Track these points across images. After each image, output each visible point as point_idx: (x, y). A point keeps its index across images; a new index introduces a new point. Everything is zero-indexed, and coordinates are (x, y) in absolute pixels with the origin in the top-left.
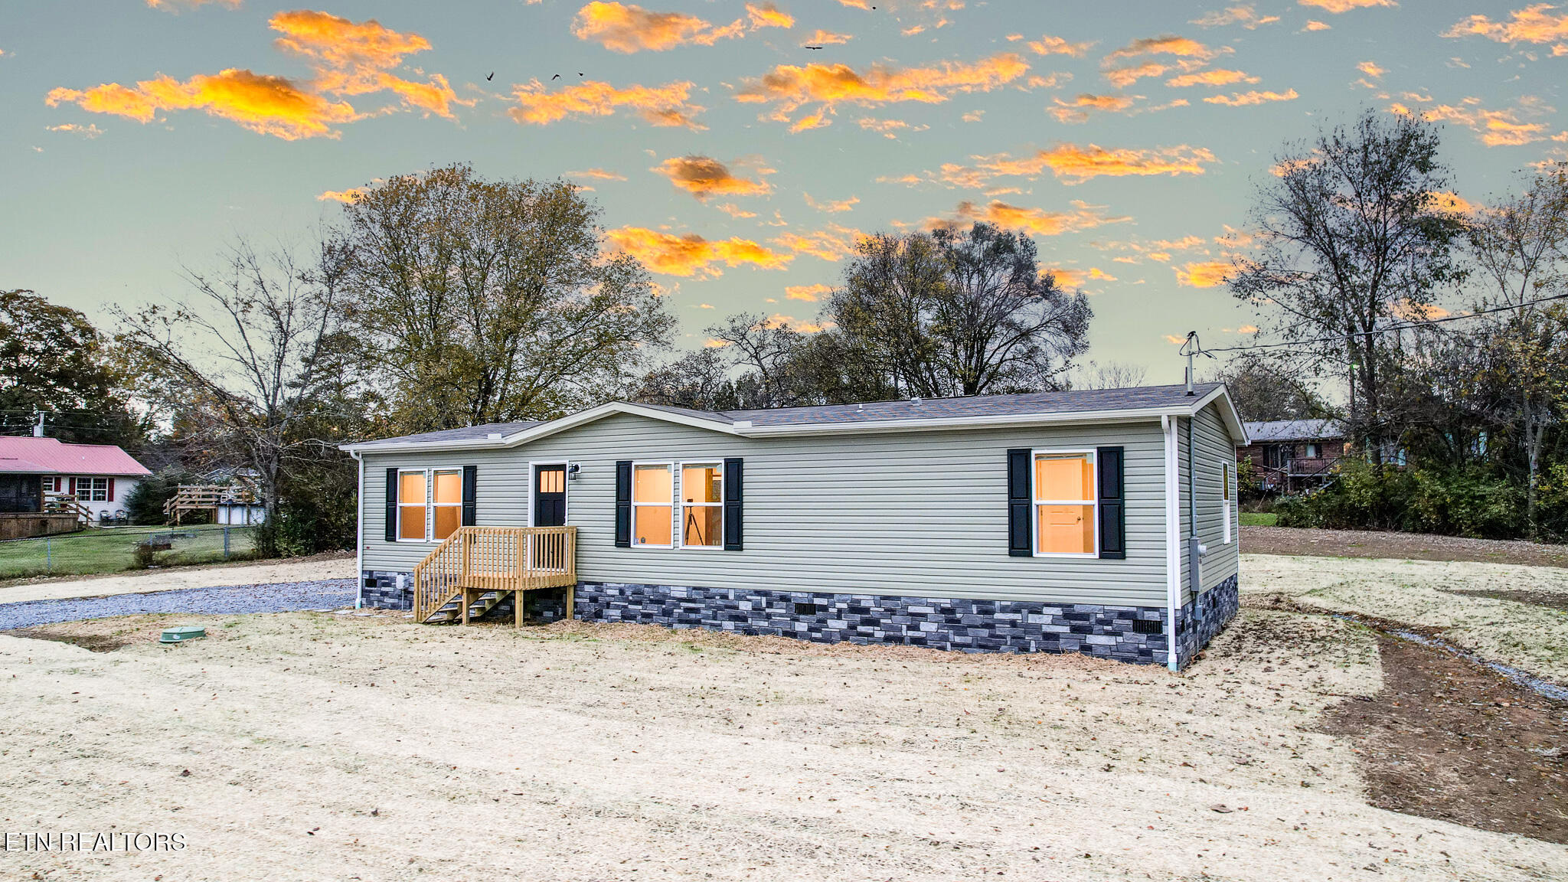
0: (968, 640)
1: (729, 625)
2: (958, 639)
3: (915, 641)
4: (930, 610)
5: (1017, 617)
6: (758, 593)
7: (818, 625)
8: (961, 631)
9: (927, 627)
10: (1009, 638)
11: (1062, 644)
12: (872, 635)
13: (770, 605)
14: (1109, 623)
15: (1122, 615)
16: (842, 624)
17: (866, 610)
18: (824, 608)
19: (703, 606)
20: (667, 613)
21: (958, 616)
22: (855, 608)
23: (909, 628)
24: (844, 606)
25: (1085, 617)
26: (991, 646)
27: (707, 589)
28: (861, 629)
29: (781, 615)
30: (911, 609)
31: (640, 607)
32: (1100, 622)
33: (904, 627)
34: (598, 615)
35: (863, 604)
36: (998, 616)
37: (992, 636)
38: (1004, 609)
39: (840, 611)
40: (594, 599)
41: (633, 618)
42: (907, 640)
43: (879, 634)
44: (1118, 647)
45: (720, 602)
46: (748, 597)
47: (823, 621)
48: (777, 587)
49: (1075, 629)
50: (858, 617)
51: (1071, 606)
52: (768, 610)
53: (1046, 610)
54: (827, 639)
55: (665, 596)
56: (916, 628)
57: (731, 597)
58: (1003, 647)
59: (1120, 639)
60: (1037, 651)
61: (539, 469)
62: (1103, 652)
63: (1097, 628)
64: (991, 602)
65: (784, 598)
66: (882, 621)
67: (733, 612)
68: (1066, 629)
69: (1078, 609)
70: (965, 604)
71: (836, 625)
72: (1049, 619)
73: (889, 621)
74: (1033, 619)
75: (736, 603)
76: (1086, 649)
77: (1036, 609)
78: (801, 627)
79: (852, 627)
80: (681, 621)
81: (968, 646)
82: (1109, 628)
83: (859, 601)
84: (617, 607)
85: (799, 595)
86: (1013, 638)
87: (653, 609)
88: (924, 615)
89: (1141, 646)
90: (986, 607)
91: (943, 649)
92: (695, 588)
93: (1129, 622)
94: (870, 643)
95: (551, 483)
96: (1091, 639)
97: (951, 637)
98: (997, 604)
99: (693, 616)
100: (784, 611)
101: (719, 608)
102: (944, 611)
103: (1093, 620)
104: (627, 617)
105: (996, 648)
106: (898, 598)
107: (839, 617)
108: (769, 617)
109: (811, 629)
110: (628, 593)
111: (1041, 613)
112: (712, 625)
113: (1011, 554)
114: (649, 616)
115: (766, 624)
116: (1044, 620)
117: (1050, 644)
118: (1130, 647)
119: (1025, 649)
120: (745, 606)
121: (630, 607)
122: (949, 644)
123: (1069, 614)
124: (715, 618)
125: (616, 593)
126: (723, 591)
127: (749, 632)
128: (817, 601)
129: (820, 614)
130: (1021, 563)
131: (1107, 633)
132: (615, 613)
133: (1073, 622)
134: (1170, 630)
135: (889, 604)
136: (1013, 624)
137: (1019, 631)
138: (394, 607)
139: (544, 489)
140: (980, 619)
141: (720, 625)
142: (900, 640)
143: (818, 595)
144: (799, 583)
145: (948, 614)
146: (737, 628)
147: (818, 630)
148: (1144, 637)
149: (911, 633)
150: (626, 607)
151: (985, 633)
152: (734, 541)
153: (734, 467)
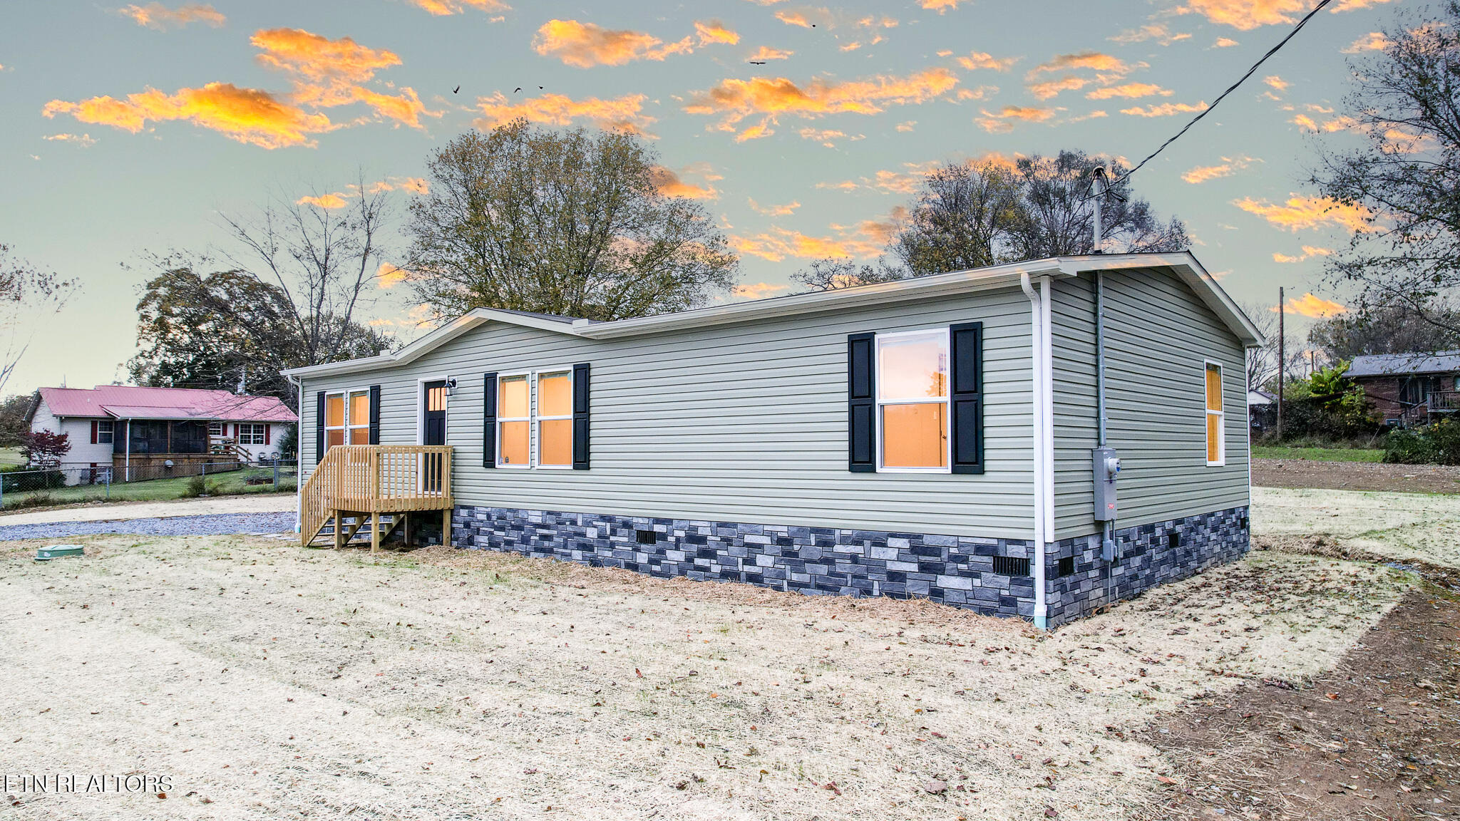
0: (805, 578)
1: (577, 554)
2: (795, 577)
3: (752, 578)
4: (765, 540)
5: (858, 549)
6: (603, 518)
7: (657, 557)
8: (798, 566)
9: (764, 561)
10: (849, 578)
11: (910, 587)
12: (706, 569)
13: (614, 532)
14: (964, 560)
15: (980, 550)
16: (680, 556)
17: (703, 540)
18: (663, 537)
19: (555, 532)
20: (525, 540)
21: (796, 547)
22: (693, 538)
23: (746, 562)
24: (682, 534)
25: (935, 551)
26: (829, 587)
27: (558, 514)
28: (698, 562)
29: (624, 544)
30: (748, 539)
31: (503, 534)
32: (955, 559)
33: (740, 560)
34: (470, 542)
35: (701, 532)
36: (839, 548)
37: (831, 574)
38: (844, 540)
39: (678, 539)
40: (467, 525)
41: (497, 545)
42: (743, 576)
43: (716, 569)
44: (975, 593)
45: (570, 529)
46: (595, 523)
47: (661, 552)
48: (620, 512)
49: (924, 568)
50: (694, 548)
51: (920, 536)
52: (612, 538)
53: (891, 542)
54: (665, 575)
55: (524, 520)
56: (750, 561)
57: (580, 523)
58: (843, 589)
59: (977, 582)
60: (881, 595)
61: (428, 386)
62: (955, 597)
63: (950, 566)
64: (830, 531)
65: (627, 525)
66: (719, 552)
67: (581, 539)
68: (914, 567)
69: (928, 541)
70: (803, 531)
71: (675, 556)
72: (892, 554)
73: (725, 553)
74: (876, 553)
75: (583, 530)
76: (937, 594)
77: (880, 542)
78: (642, 558)
79: (689, 560)
80: (537, 550)
81: (806, 586)
82: (963, 567)
83: (696, 528)
84: (485, 533)
85: (641, 521)
86: (854, 577)
87: (514, 535)
88: (760, 546)
89: (1005, 593)
90: (825, 537)
91: (779, 588)
92: (549, 513)
93: (988, 560)
94: (707, 578)
95: (437, 401)
96: (944, 582)
97: (788, 573)
98: (837, 532)
99: (546, 544)
100: (625, 539)
101: (569, 535)
102: (781, 541)
103: (945, 556)
104: (493, 544)
105: (835, 590)
106: (735, 525)
107: (677, 548)
108: (612, 545)
109: (651, 562)
110: (494, 518)
111: (884, 545)
112: (563, 554)
113: (852, 469)
114: (509, 543)
115: (608, 554)
116: (889, 555)
117: (896, 586)
118: (990, 594)
119: (867, 592)
120: (592, 534)
121: (496, 533)
122: (785, 583)
123: (918, 547)
124: (565, 547)
125: (483, 517)
126: (573, 516)
127: (595, 563)
128: (658, 528)
129: (659, 543)
130: (863, 480)
131: (962, 574)
132: (483, 539)
133: (923, 558)
134: (1038, 571)
135: (725, 532)
136: (854, 559)
137: (861, 569)
139: (431, 408)
140: (818, 552)
141: (570, 555)
142: (735, 576)
143: (658, 521)
144: (641, 507)
145: (785, 545)
146: (584, 558)
147: (657, 563)
148: (1005, 580)
149: (747, 568)
150: (492, 533)
151: (823, 569)
152: (582, 459)
153: (582, 375)
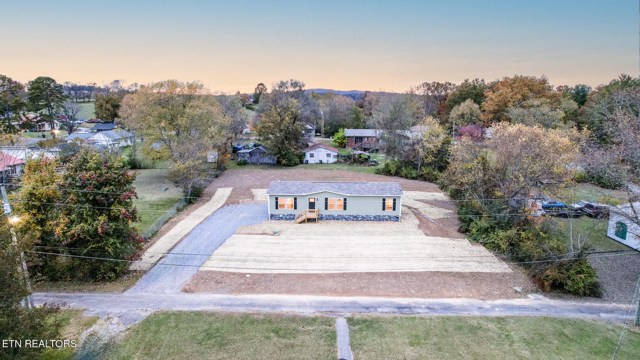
3: (371, 220)
4: (372, 217)
6: (348, 215)
7: (357, 219)
8: (376, 219)
12: (364, 220)
14: (393, 217)
15: (395, 216)
16: (361, 219)
17: (364, 217)
18: (358, 217)
19: (340, 217)
20: (334, 218)
22: (362, 216)
27: (341, 215)
30: (370, 217)
31: (329, 218)
34: (322, 219)
38: (381, 216)
39: (360, 217)
43: (366, 220)
44: (394, 220)
48: (351, 215)
49: (389, 218)
52: (350, 217)
54: (358, 221)
55: (333, 216)
58: (381, 221)
61: (309, 198)
69: (390, 216)
70: (377, 216)
71: (359, 219)
73: (367, 218)
74: (385, 217)
76: (391, 220)
78: (355, 219)
79: (362, 219)
80: (336, 219)
81: (377, 221)
87: (331, 218)
89: (397, 220)
90: (379, 216)
91: (374, 221)
92: (338, 215)
95: (312, 200)
96: (391, 219)
99: (338, 219)
100: (352, 217)
101: (342, 217)
110: (327, 216)
112: (341, 220)
113: (383, 210)
115: (350, 219)
116: (386, 217)
117: (387, 220)
119: (384, 221)
120: (346, 217)
125: (325, 216)
126: (343, 215)
127: (347, 220)
132: (325, 219)
134: (400, 218)
135: (367, 216)
136: (382, 218)
138: (278, 220)
139: (310, 201)
141: (343, 220)
142: (368, 220)
143: (357, 215)
144: (355, 214)
145: (375, 217)
146: (345, 220)
150: (327, 218)
151: (379, 219)
152: (345, 209)
153: (345, 200)
